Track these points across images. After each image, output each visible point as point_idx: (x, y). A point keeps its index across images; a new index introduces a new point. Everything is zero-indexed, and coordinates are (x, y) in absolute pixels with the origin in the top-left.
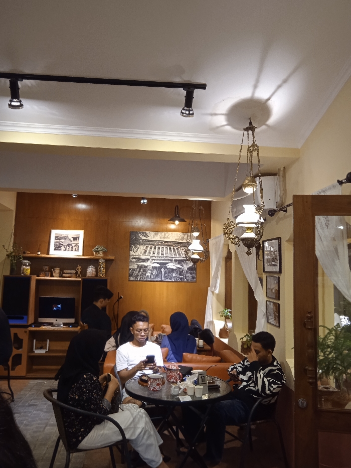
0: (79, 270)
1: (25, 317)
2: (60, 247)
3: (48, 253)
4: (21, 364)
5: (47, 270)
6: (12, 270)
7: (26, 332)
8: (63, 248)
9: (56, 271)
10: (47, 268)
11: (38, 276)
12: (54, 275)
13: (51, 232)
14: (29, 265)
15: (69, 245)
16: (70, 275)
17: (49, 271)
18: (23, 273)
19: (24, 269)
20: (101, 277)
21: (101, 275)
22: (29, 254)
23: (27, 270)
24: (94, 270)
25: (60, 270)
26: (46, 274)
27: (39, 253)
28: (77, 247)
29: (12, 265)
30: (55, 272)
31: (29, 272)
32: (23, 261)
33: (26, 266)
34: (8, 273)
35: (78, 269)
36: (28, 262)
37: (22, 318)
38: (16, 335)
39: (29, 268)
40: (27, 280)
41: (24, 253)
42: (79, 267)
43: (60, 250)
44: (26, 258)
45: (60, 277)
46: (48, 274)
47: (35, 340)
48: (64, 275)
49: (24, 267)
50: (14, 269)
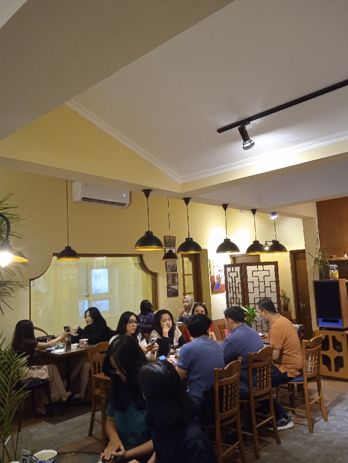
1: (339, 320)
4: (343, 366)
6: (321, 275)
7: (343, 335)
14: (337, 268)
18: (332, 277)
19: (332, 274)
22: (335, 258)
23: (335, 274)
27: (346, 256)
29: (320, 270)
31: (337, 276)
32: (331, 265)
33: (334, 270)
34: (317, 278)
36: (335, 266)
37: (338, 322)
38: (334, 337)
39: (337, 272)
40: (336, 284)
41: (331, 257)
44: (332, 262)
49: (332, 271)
50: (322, 274)
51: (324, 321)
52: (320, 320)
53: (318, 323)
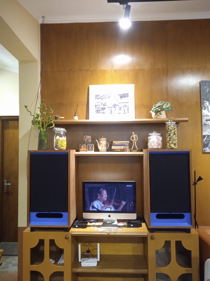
0: (135, 139)
2: (103, 109)
3: (87, 117)
5: (90, 141)
6: (41, 143)
8: (107, 110)
9: (101, 142)
10: (88, 138)
11: (77, 151)
12: (100, 147)
13: (89, 88)
14: (65, 134)
15: (115, 106)
16: (122, 147)
17: (92, 143)
18: (56, 146)
19: (57, 141)
20: (172, 148)
21: (173, 146)
22: (62, 119)
23: (62, 142)
24: (161, 138)
25: (107, 141)
26: (89, 147)
27: (76, 117)
28: (127, 108)
29: (40, 136)
30: (100, 144)
31: (65, 144)
32: (56, 129)
33: (61, 136)
34: (35, 147)
35: (133, 138)
36: (62, 130)
39: (64, 138)
40: (64, 157)
41: (56, 118)
42: (134, 136)
43: (104, 113)
44: (58, 125)
45: (107, 151)
46: (92, 147)
47: (80, 245)
48: (113, 147)
49: (58, 137)
50: (43, 141)
51: (39, 216)
52: (34, 214)
53: (29, 221)
